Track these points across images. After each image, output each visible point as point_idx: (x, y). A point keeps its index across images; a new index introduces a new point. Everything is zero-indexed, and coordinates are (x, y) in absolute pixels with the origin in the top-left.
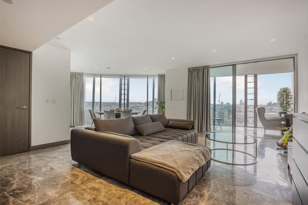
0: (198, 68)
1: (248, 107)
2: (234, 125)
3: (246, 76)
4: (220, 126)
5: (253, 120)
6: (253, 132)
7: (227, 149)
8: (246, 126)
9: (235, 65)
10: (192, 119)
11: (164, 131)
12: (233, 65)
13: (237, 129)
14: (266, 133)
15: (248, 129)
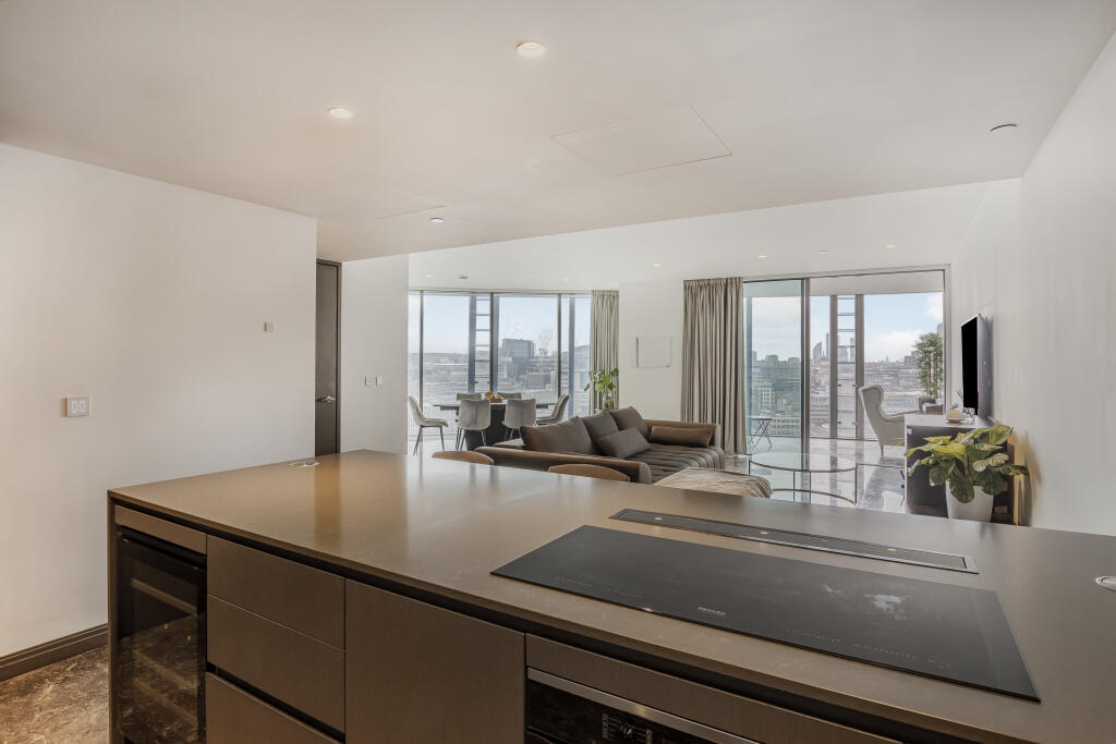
0: (711, 282)
1: (839, 382)
2: (805, 436)
3: (834, 300)
4: (768, 436)
5: (854, 420)
6: (853, 452)
7: (794, 490)
8: (834, 436)
9: (808, 279)
10: (709, 422)
11: (649, 450)
12: (803, 279)
13: (813, 443)
14: (885, 455)
15: (840, 443)
